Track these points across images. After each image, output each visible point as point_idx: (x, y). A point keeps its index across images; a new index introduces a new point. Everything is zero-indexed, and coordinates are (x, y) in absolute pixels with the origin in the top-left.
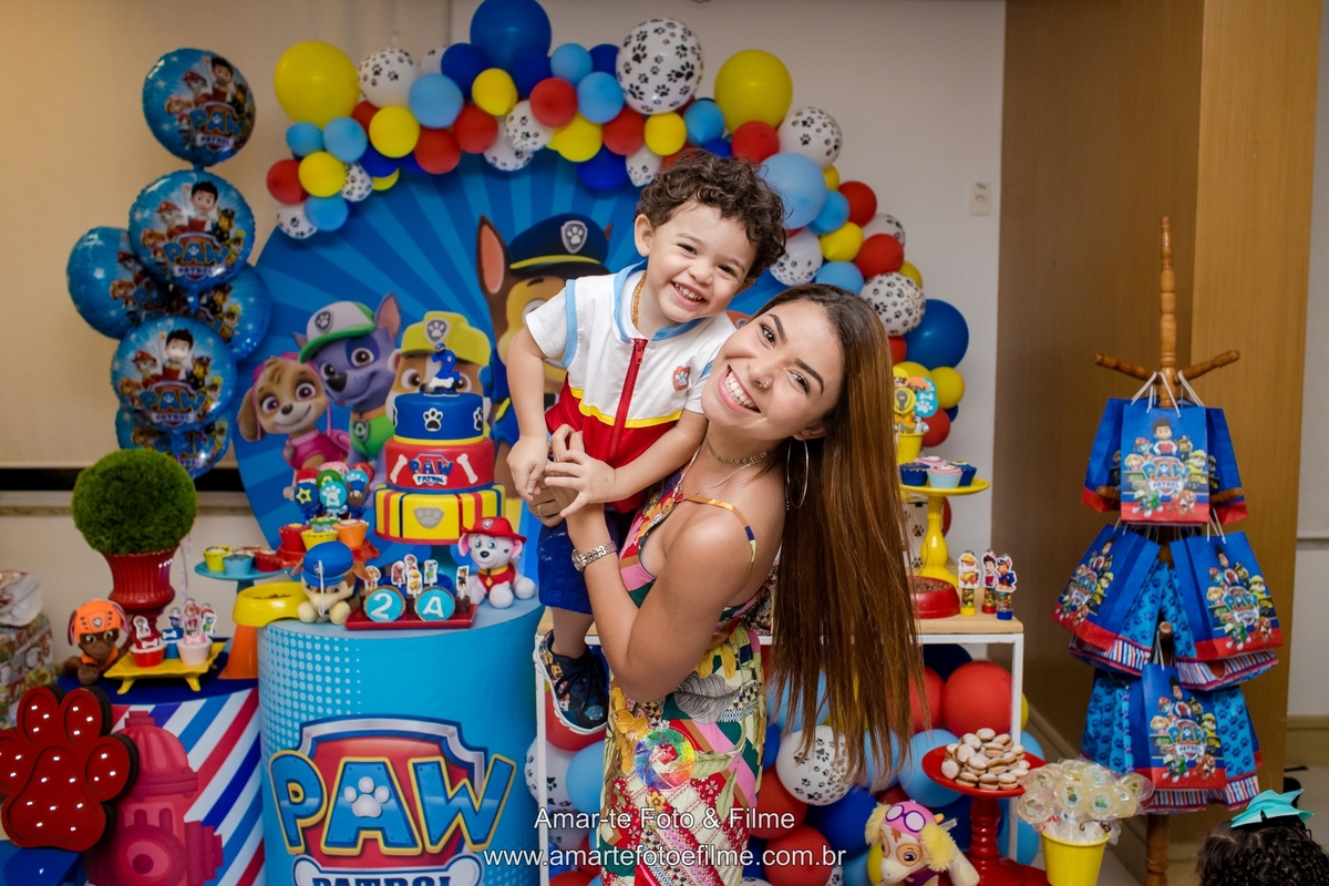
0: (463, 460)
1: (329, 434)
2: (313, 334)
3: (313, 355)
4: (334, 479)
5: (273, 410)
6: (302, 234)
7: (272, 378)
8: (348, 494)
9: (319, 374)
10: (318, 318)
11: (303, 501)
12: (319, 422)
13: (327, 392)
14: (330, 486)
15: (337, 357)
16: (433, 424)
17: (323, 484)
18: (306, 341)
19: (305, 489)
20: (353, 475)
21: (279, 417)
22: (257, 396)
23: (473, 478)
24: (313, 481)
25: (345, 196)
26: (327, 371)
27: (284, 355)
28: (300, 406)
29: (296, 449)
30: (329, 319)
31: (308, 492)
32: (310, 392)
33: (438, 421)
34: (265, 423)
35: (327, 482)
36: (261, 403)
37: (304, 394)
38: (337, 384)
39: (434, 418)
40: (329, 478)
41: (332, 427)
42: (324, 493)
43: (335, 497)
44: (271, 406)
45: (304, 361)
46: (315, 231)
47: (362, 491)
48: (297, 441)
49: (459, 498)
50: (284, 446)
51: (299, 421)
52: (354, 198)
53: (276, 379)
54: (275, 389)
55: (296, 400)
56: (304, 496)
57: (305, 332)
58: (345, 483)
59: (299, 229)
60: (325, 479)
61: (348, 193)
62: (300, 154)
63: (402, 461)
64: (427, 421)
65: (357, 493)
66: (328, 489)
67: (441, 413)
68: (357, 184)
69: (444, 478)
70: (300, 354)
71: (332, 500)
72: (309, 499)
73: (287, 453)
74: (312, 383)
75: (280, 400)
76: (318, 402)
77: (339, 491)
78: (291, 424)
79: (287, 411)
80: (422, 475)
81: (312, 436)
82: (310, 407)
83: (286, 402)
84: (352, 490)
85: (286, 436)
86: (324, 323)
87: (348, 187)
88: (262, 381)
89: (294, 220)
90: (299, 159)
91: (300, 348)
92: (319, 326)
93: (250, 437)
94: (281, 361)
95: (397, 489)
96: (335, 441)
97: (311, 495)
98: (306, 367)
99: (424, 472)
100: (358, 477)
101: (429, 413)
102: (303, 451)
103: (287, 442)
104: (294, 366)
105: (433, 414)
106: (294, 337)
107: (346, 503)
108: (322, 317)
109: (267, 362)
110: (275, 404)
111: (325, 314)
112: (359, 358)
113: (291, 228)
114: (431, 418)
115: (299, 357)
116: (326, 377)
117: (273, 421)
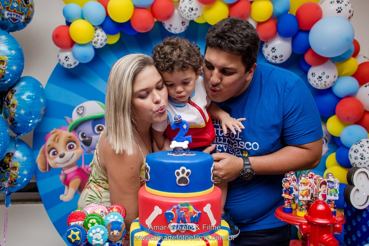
0: (207, 209)
1: (83, 168)
2: (75, 118)
3: (75, 128)
4: (98, 222)
5: (55, 156)
6: (71, 65)
7: (54, 140)
8: (109, 234)
9: (78, 137)
10: (78, 109)
11: (73, 240)
12: (78, 162)
13: (82, 146)
14: (95, 228)
15: (87, 129)
16: (183, 180)
17: (89, 225)
18: (72, 121)
19: (75, 231)
20: (112, 216)
21: (58, 159)
22: (47, 149)
23: (213, 222)
24: (81, 223)
25: (94, 44)
26: (83, 136)
27: (60, 128)
28: (68, 154)
29: (66, 175)
30: (83, 110)
31: (77, 233)
32: (73, 146)
33: (187, 178)
34: (51, 163)
35: (93, 224)
36: (49, 152)
37: (70, 148)
38: (87, 143)
39: (184, 175)
40: (94, 221)
41: (85, 164)
42: (91, 234)
43: (99, 236)
44: (54, 154)
45: (70, 131)
46: (77, 64)
47: (120, 231)
48: (67, 171)
49: (206, 241)
50: (60, 174)
51: (68, 161)
52: (98, 46)
53: (56, 140)
54: (56, 145)
55: (67, 151)
56: (74, 237)
57: (71, 117)
58: (107, 223)
59: (69, 63)
60: (91, 221)
61: (95, 43)
62: (70, 21)
63: (157, 211)
64: (178, 178)
65: (116, 232)
66: (94, 231)
67: (189, 171)
68: (100, 38)
69: (194, 226)
70: (69, 127)
71: (96, 239)
72: (78, 238)
73: (62, 178)
74: (74, 142)
75: (58, 150)
76: (78, 151)
77: (102, 232)
78: (64, 163)
79: (62, 156)
80: (176, 224)
81: (75, 168)
82: (74, 154)
83: (61, 152)
84: (112, 230)
85: (61, 169)
86: (81, 112)
87: (95, 39)
88: (50, 141)
89: (66, 57)
90: (69, 24)
91: (69, 124)
92: (78, 113)
93: (43, 170)
94: (59, 131)
95: (152, 233)
96: (85, 171)
97: (79, 235)
98: (71, 134)
99: (178, 223)
100: (116, 217)
101: (180, 171)
102: (69, 176)
103: (62, 172)
104: (65, 134)
105: (183, 171)
106: (66, 119)
107: (108, 241)
108: (80, 109)
109: (52, 132)
110: (56, 153)
111: (81, 107)
112: (99, 129)
113: (65, 62)
114: (181, 175)
115: (68, 129)
116: (82, 139)
117: (55, 161)
